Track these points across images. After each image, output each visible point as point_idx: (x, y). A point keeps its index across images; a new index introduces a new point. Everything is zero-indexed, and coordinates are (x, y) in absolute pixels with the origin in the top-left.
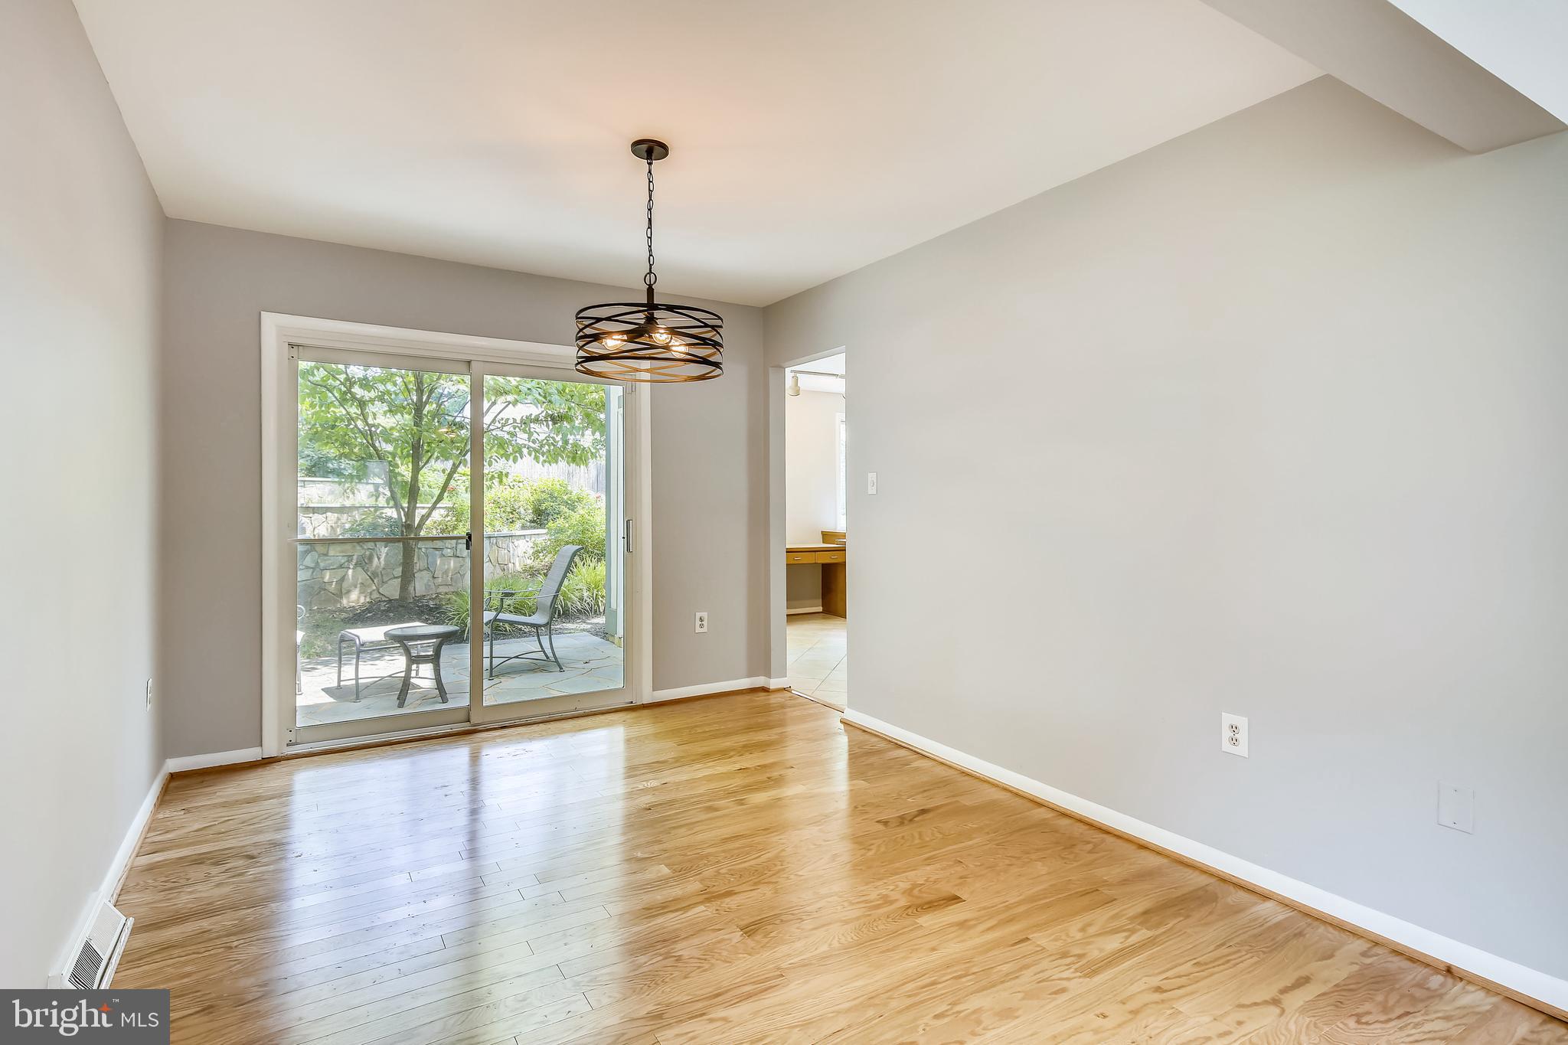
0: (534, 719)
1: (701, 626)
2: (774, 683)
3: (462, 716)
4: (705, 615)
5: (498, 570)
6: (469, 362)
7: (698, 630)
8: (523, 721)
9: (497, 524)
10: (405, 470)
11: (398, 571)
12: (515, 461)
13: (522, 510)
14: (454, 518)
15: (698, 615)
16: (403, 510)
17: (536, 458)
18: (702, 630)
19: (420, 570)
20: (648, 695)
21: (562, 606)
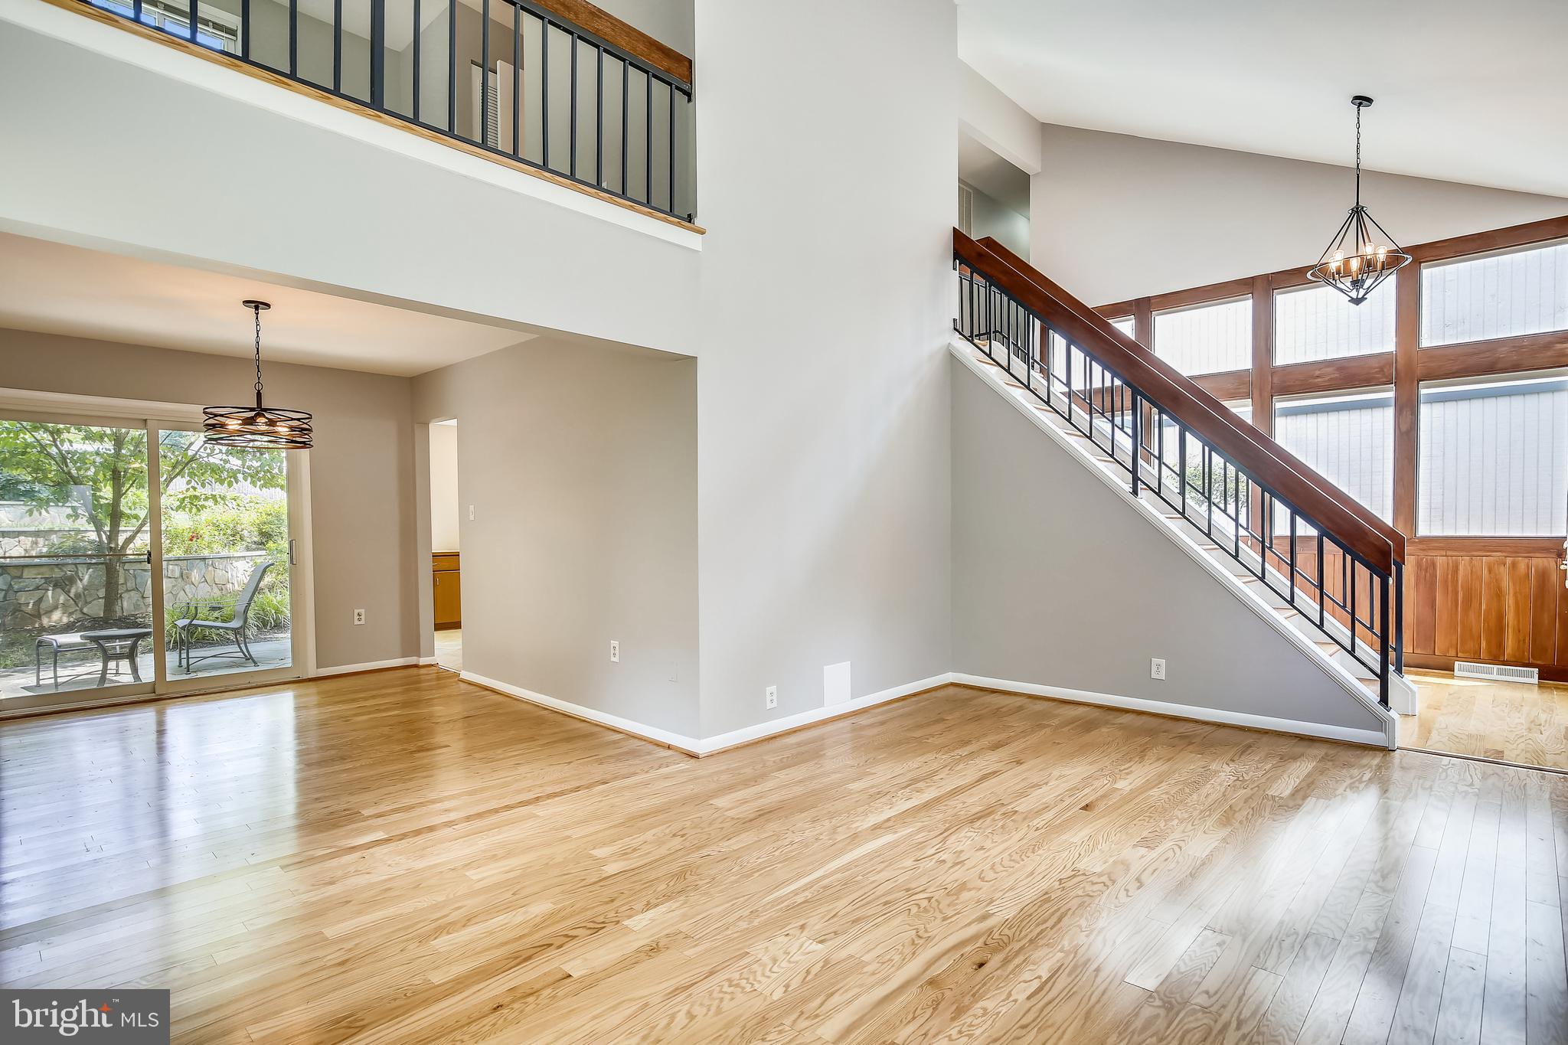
0: (211, 691)
1: (359, 620)
2: (423, 661)
3: (149, 689)
4: (362, 611)
5: (216, 590)
6: (146, 420)
7: (357, 622)
8: (202, 692)
9: (215, 546)
10: (107, 492)
11: (102, 593)
12: (230, 485)
13: (245, 533)
14: (168, 541)
15: (356, 611)
16: (105, 533)
17: (253, 483)
18: (359, 623)
19: (128, 591)
20: (313, 671)
21: (273, 619)
